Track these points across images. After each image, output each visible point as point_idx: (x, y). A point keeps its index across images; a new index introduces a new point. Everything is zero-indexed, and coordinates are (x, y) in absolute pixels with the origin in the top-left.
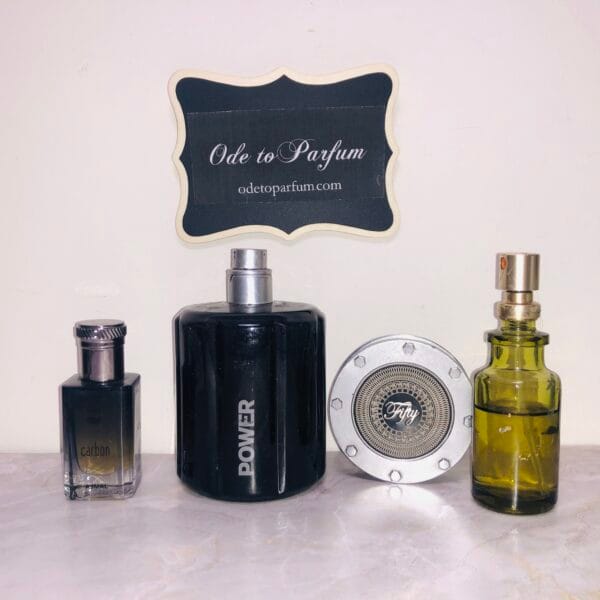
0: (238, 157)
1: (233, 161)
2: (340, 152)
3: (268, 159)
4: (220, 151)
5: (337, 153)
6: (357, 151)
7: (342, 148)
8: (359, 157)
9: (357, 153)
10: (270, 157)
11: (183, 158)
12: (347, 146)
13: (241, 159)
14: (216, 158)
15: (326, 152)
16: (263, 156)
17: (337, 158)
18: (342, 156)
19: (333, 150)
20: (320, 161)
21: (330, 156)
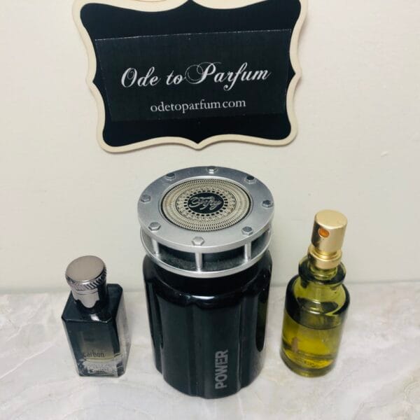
0: (148, 80)
1: (144, 84)
2: (245, 73)
3: (177, 81)
4: (131, 75)
5: (243, 74)
6: (262, 72)
7: (247, 70)
8: (263, 78)
9: (262, 75)
10: (179, 79)
11: (95, 82)
12: (252, 68)
13: (151, 81)
14: (128, 81)
15: (232, 74)
16: (172, 79)
17: (242, 79)
18: (246, 77)
19: (239, 72)
20: (226, 82)
21: (236, 78)
